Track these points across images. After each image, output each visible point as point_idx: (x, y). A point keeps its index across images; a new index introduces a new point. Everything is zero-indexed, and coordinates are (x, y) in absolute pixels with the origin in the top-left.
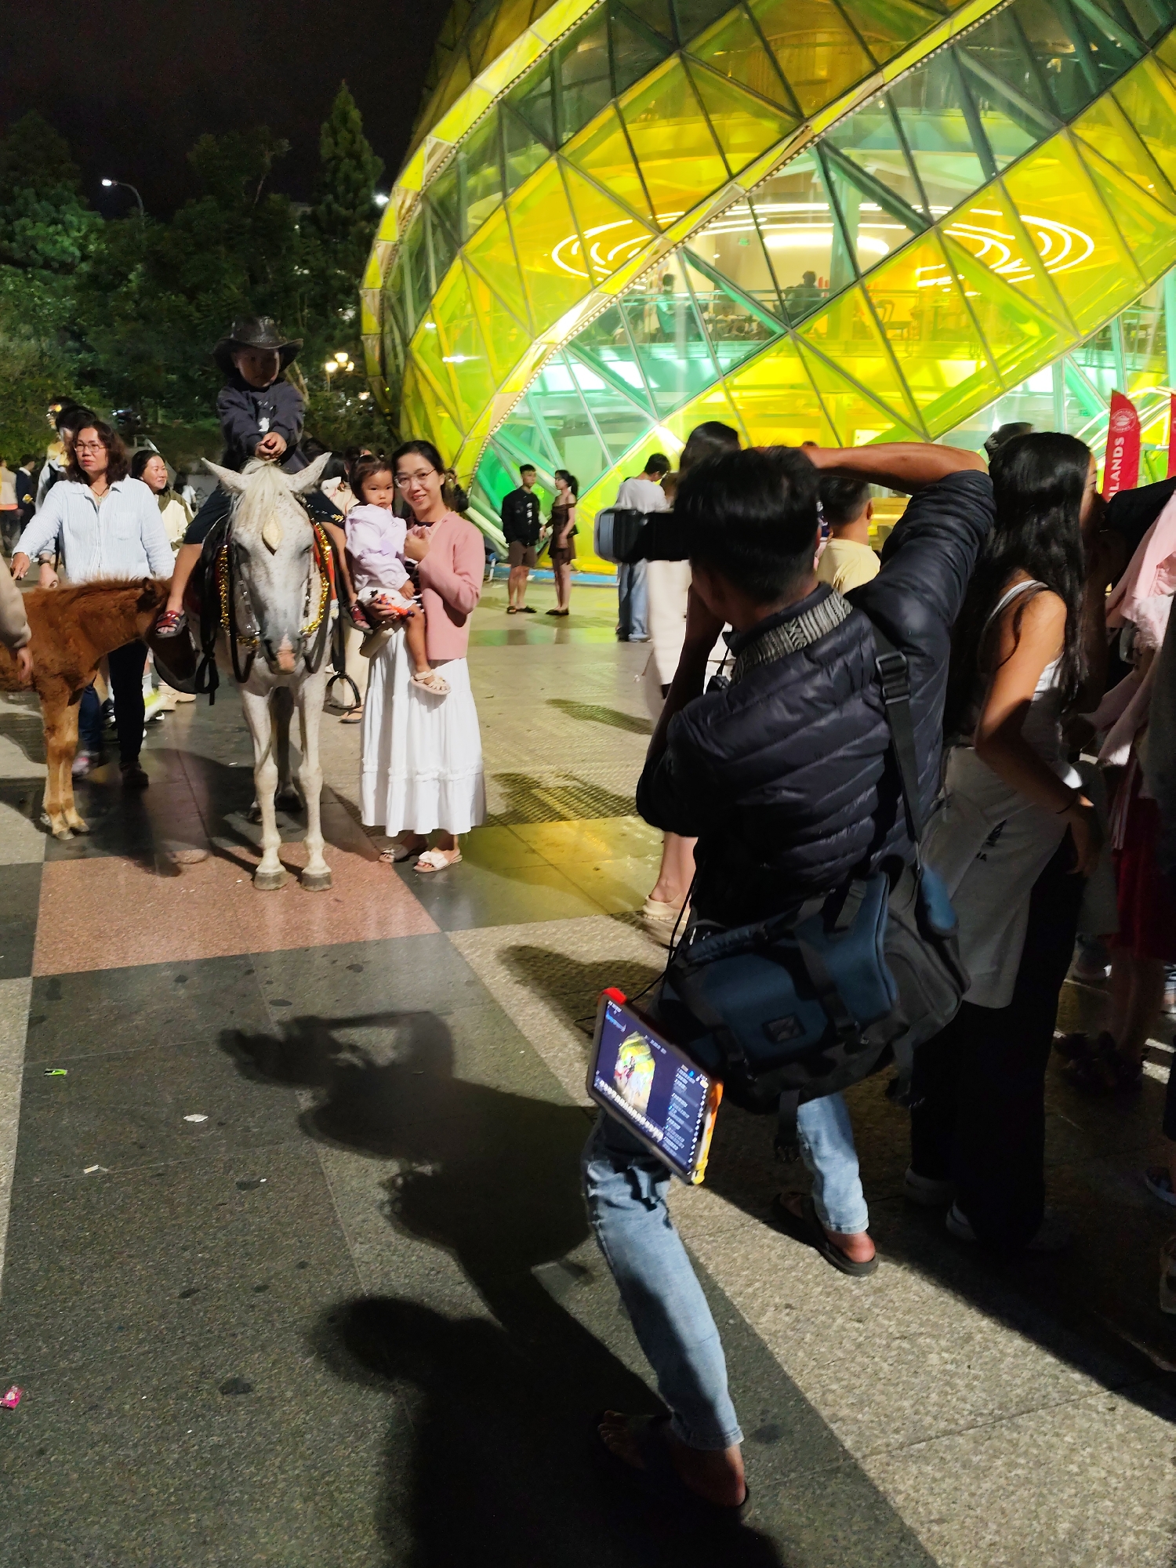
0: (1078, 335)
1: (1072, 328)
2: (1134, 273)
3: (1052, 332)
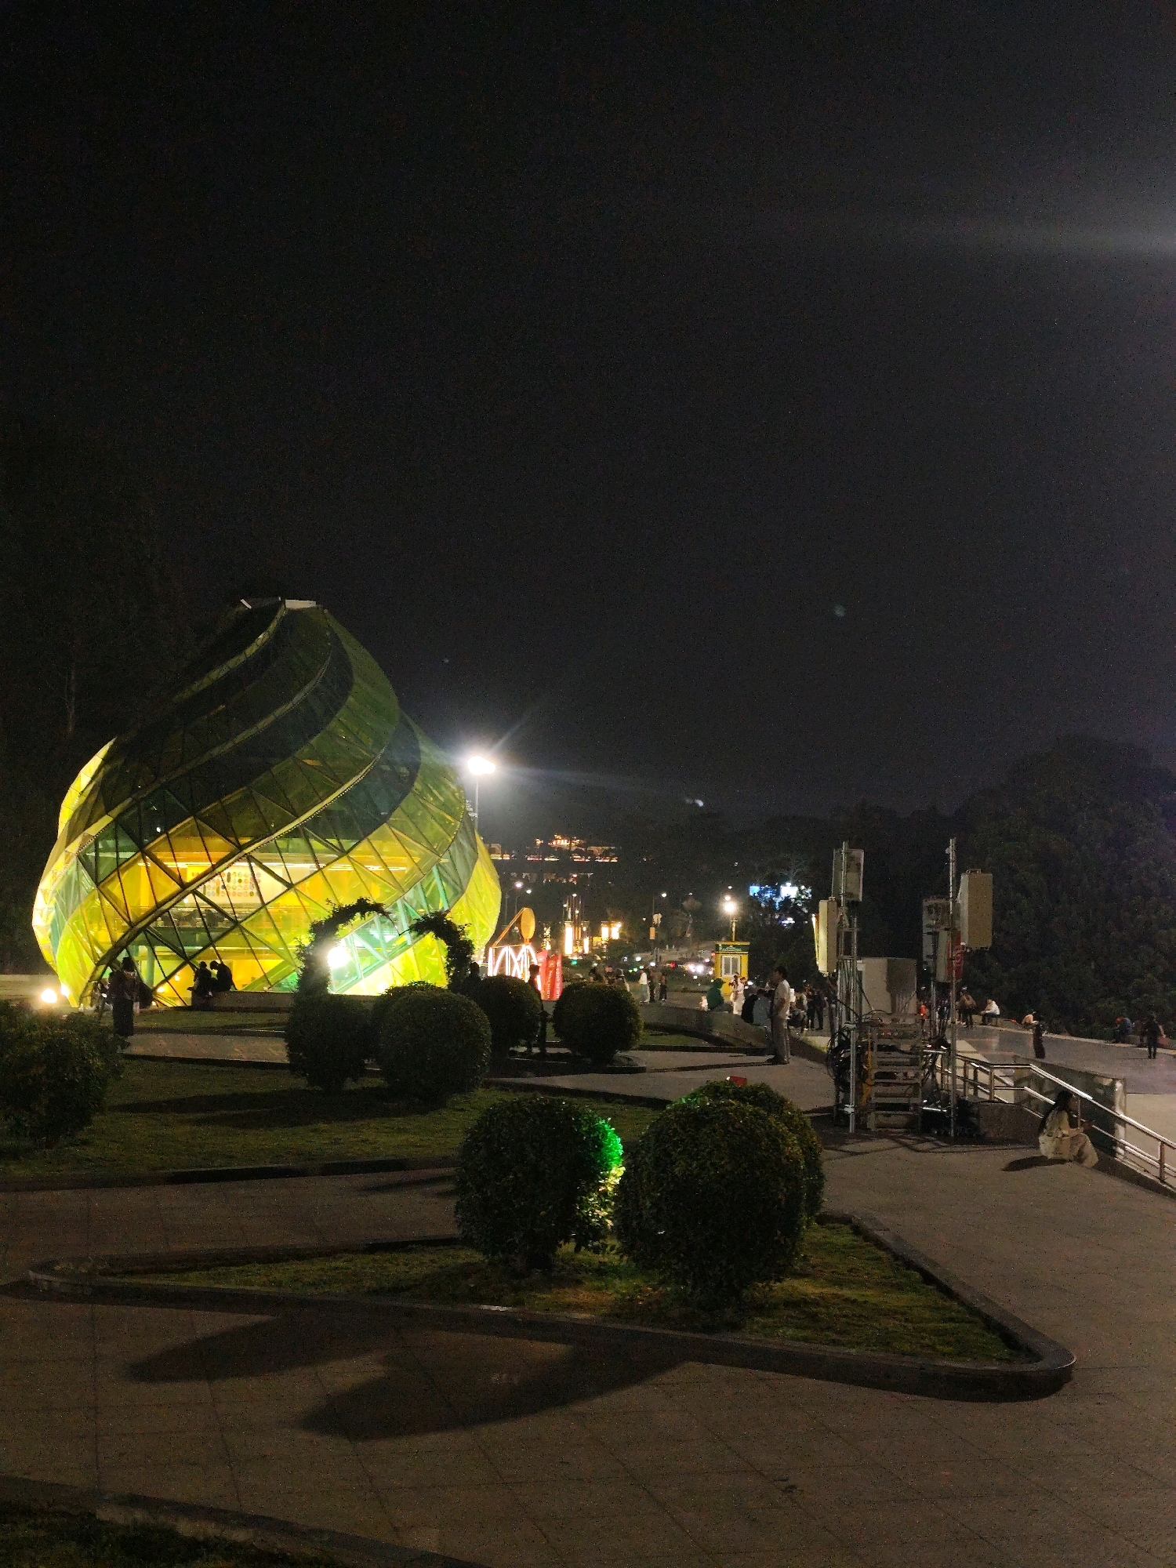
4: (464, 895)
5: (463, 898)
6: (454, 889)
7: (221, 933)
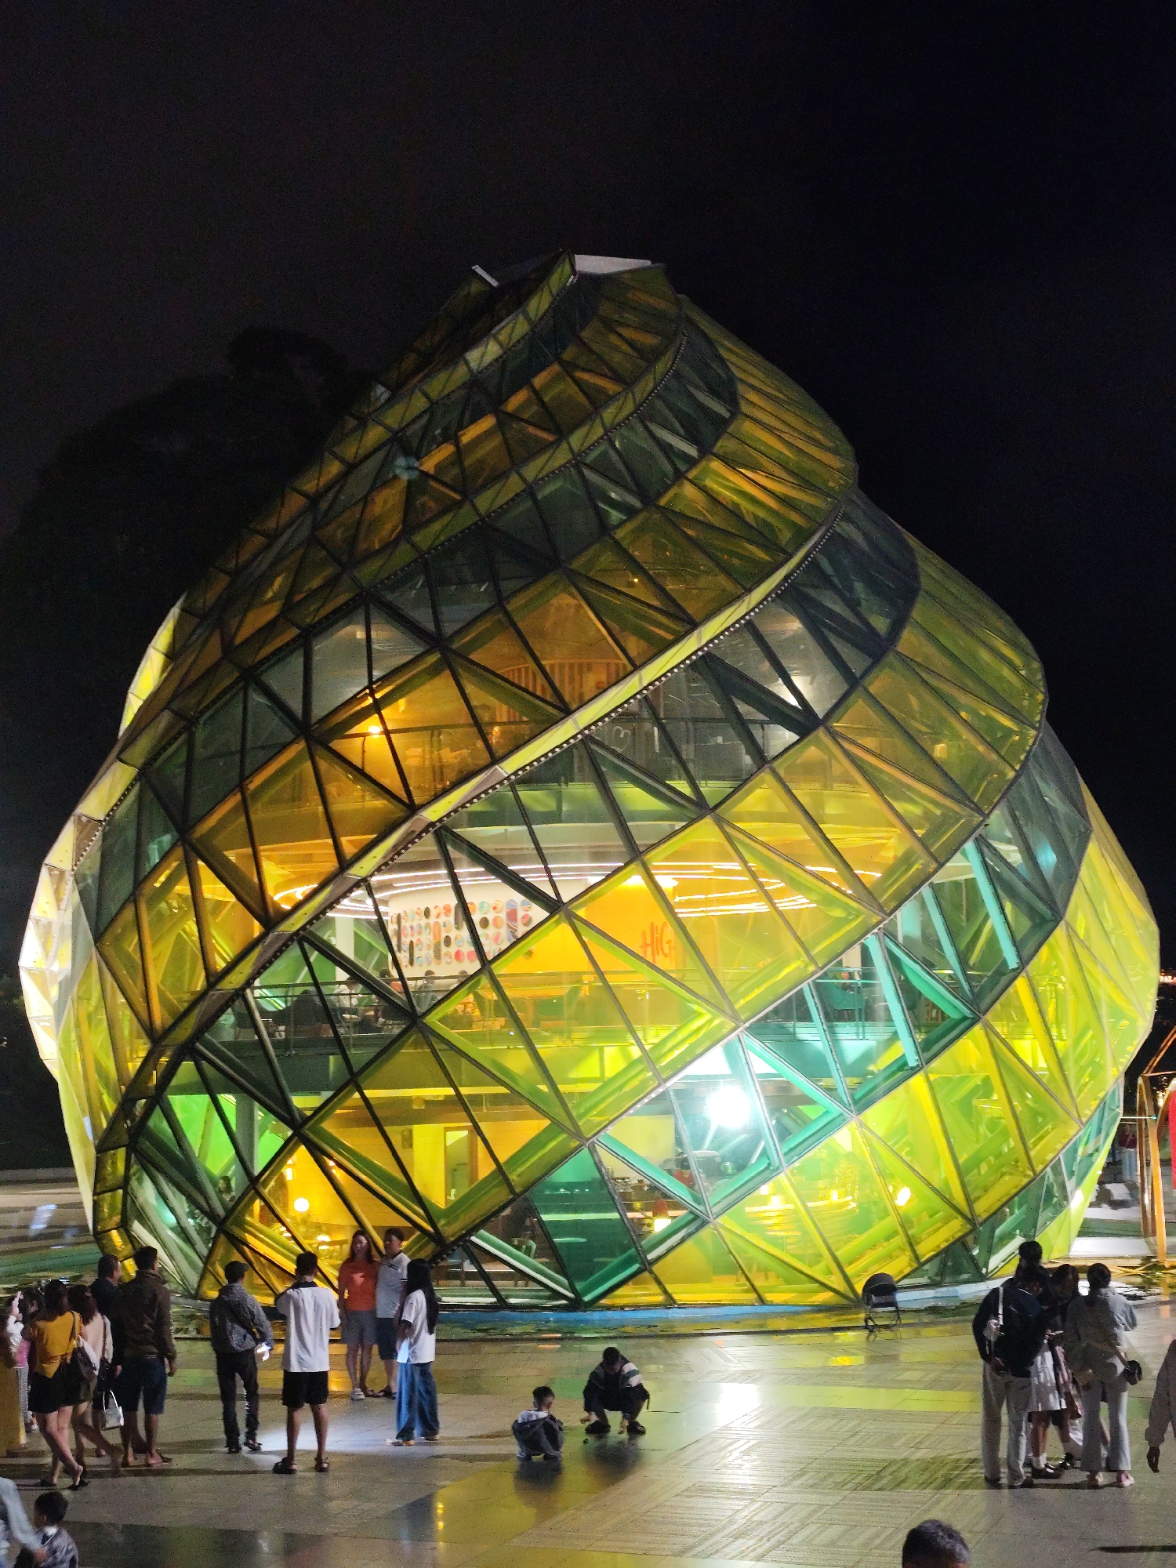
4: (1062, 923)
5: (1059, 933)
6: (1032, 912)
7: (377, 1050)
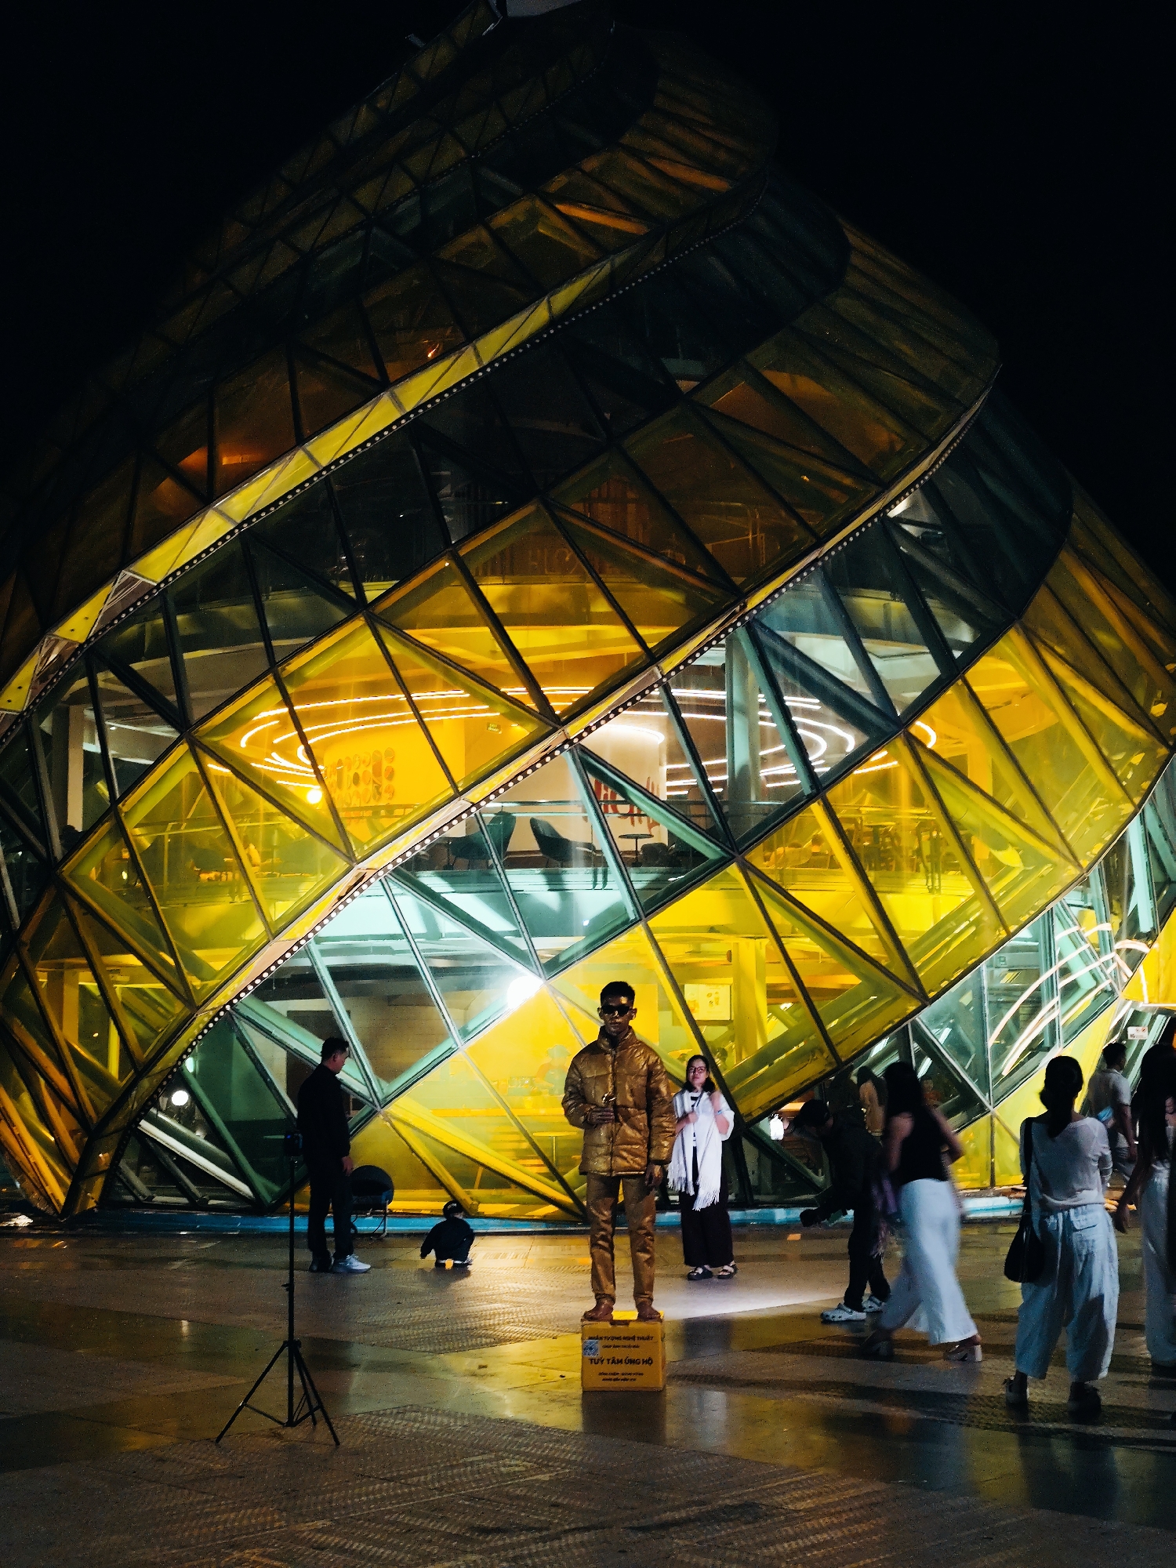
0: (1080, 866)
1: (1071, 858)
2: (1118, 793)
3: (1043, 861)
